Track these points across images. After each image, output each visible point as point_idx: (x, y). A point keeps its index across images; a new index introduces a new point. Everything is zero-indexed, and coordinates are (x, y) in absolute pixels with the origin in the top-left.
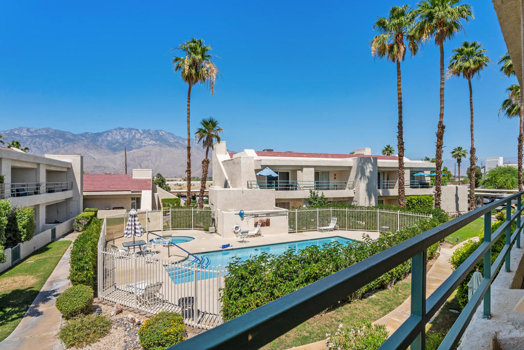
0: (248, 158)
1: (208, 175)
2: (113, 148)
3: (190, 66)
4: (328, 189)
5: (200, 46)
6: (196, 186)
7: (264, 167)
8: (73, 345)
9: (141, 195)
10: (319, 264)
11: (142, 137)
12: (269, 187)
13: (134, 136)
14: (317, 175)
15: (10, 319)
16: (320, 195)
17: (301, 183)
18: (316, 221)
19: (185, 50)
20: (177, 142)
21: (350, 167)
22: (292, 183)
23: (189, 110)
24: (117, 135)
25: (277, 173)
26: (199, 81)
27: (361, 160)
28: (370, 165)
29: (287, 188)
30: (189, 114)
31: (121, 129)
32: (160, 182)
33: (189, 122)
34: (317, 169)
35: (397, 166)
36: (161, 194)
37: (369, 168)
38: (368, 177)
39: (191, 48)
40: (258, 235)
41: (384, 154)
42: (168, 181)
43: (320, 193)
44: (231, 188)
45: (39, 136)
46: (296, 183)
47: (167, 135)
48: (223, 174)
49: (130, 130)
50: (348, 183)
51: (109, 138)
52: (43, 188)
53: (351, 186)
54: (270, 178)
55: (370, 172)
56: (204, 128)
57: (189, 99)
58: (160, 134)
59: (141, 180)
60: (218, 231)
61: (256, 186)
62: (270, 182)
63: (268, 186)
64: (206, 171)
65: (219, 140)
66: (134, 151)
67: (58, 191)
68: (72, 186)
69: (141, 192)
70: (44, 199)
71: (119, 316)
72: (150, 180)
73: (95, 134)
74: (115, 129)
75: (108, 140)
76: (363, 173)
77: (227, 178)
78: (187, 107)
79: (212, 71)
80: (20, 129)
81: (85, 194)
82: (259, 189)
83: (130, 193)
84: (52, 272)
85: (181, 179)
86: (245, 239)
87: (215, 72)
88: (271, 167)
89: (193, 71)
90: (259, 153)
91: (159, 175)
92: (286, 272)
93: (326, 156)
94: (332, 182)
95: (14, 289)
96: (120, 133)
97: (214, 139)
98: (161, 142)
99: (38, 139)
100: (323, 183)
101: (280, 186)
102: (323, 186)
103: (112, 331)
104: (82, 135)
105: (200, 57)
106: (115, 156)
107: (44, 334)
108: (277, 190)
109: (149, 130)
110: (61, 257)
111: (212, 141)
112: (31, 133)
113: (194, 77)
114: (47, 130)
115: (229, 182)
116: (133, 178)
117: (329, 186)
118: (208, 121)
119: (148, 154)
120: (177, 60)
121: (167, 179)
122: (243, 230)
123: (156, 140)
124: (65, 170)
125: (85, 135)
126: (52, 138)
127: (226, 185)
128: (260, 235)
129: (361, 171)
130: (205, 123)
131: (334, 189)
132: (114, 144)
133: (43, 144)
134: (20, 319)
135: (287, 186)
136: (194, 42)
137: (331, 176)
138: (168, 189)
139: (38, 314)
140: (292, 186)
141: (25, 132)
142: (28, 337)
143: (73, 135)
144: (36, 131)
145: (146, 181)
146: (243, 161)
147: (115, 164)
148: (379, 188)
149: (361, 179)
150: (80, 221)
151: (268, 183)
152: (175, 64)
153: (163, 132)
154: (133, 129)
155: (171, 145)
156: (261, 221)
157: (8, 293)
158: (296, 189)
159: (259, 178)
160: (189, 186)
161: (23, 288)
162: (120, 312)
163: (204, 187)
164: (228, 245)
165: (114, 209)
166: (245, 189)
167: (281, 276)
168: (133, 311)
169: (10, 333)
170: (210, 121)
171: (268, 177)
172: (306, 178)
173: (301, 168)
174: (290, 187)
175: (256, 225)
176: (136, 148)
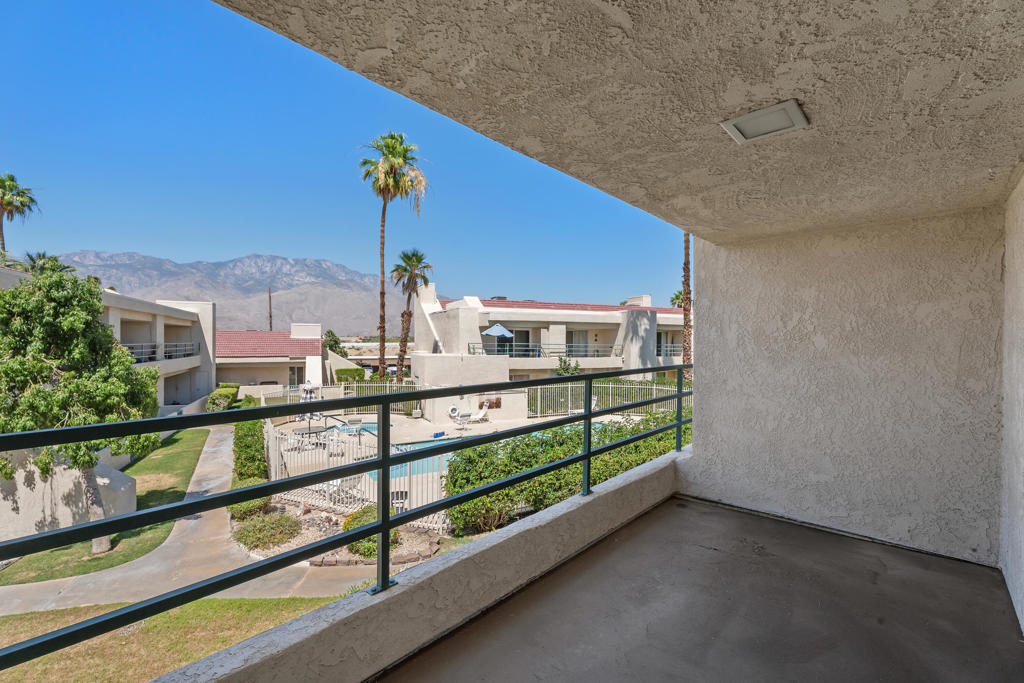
0: (470, 309)
1: (410, 334)
2: (246, 288)
3: (387, 174)
4: (586, 356)
5: (401, 144)
6: (392, 350)
7: (493, 323)
8: (256, 546)
9: (305, 363)
10: (564, 447)
11: (293, 270)
12: (501, 351)
13: (280, 269)
14: (570, 335)
16: (573, 365)
17: (547, 347)
18: (567, 401)
19: (378, 148)
20: (352, 280)
21: (618, 325)
22: (533, 346)
23: (383, 237)
24: (250, 266)
25: (511, 332)
26: (399, 195)
27: (632, 314)
28: (646, 321)
29: (526, 353)
30: (383, 243)
31: (259, 256)
32: (332, 344)
33: (382, 255)
34: (571, 326)
35: (682, 323)
36: (336, 362)
37: (644, 324)
38: (642, 338)
39: (387, 146)
40: (484, 420)
41: (674, 304)
42: (344, 342)
43: (573, 362)
44: (444, 354)
45: (117, 266)
46: (540, 346)
47: (335, 269)
48: (432, 333)
49: (273, 259)
50: (615, 347)
51: (238, 272)
52: (160, 352)
53: (618, 352)
54: (502, 340)
55: (646, 330)
56: (404, 264)
57: (383, 221)
58: (324, 266)
59: (304, 340)
60: (426, 416)
61: (480, 351)
62: (502, 345)
63: (498, 351)
64: (408, 329)
65: (426, 282)
66: (280, 292)
67: (180, 357)
68: (199, 348)
69: (305, 358)
70: (163, 367)
71: (307, 517)
72: (318, 340)
73: (214, 264)
74: (248, 257)
75: (235, 275)
76: (635, 332)
77: (437, 339)
78: (380, 234)
79: (420, 182)
80: (83, 254)
81: (218, 361)
82: (485, 355)
83: (287, 360)
84: (194, 469)
85: (357, 339)
86: (466, 426)
87: (423, 183)
88: (503, 323)
89: (391, 181)
90: (485, 303)
91: (330, 333)
92: (523, 456)
93: (584, 307)
94: (592, 345)
96: (256, 263)
97: (419, 281)
98: (324, 278)
99: (114, 271)
100: (578, 347)
101: (516, 351)
102: (579, 351)
103: (303, 531)
104: (191, 266)
105: (401, 160)
106: (248, 300)
107: (212, 538)
108: (511, 356)
109: (305, 260)
110: (201, 451)
111: (416, 283)
112: (102, 260)
113: (392, 190)
114: (131, 256)
115: (440, 344)
116: (292, 337)
117: (586, 351)
118: (410, 254)
119: (303, 297)
120: (365, 163)
121: (341, 339)
122: (462, 413)
123: (317, 277)
124: (189, 324)
125: (195, 266)
126: (139, 269)
127: (436, 349)
128: (486, 420)
129: (633, 329)
130: (406, 257)
131: (593, 356)
132: (247, 282)
133: (124, 278)
135: (527, 351)
136: (392, 137)
137: (591, 337)
138: (344, 355)
139: (198, 517)
140: (533, 351)
141: (92, 258)
142: (192, 542)
143: (176, 265)
144: (111, 257)
145: (312, 342)
146: (462, 314)
147: (248, 315)
148: (659, 355)
149: (632, 339)
150: (216, 401)
151: (498, 346)
152: (363, 171)
153: (328, 264)
154: (277, 257)
155: (340, 284)
156: (489, 400)
158: (539, 356)
159: (486, 339)
160: (382, 349)
161: (162, 489)
162: (308, 511)
163: (403, 351)
164: (443, 434)
165: (262, 384)
166: (466, 354)
167: (518, 461)
168: (325, 510)
169: (165, 538)
170: (413, 255)
171: (498, 337)
172: (554, 340)
173: (546, 325)
174: (531, 353)
175: (481, 407)
176: (284, 289)
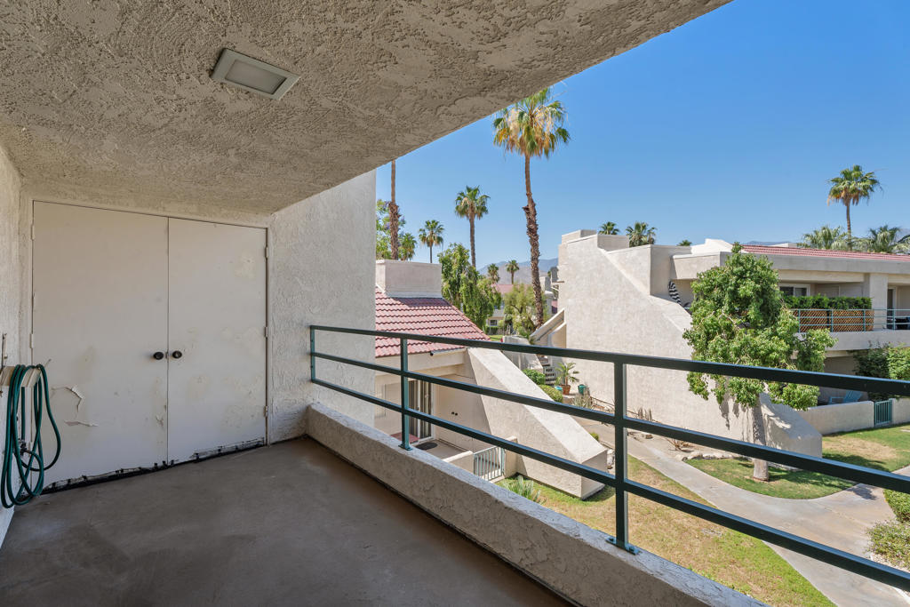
15: (828, 483)
95: (857, 455)
107: (856, 521)
134: (839, 489)
139: (869, 496)
142: (835, 512)
157: (846, 455)
161: (868, 458)
169: (819, 497)
